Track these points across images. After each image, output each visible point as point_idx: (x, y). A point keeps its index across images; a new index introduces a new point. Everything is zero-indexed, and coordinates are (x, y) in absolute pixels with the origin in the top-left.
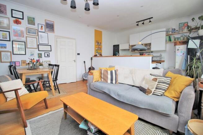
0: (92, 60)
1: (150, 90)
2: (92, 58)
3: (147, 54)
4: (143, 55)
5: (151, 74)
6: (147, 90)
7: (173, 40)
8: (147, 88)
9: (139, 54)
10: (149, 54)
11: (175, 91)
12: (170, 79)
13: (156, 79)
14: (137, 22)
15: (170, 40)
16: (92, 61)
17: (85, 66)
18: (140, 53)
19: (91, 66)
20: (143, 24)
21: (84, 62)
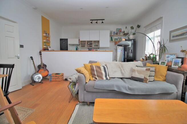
0: (41, 54)
1: (146, 78)
2: (40, 53)
3: (95, 50)
4: (91, 50)
5: (136, 66)
6: (144, 79)
7: (113, 40)
8: (143, 78)
9: (88, 50)
10: (96, 50)
11: (161, 75)
12: (154, 68)
13: (149, 69)
14: (91, 20)
15: (112, 40)
16: (41, 57)
17: (34, 63)
18: (89, 48)
19: (42, 62)
20: (97, 23)
21: (31, 58)
